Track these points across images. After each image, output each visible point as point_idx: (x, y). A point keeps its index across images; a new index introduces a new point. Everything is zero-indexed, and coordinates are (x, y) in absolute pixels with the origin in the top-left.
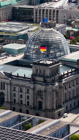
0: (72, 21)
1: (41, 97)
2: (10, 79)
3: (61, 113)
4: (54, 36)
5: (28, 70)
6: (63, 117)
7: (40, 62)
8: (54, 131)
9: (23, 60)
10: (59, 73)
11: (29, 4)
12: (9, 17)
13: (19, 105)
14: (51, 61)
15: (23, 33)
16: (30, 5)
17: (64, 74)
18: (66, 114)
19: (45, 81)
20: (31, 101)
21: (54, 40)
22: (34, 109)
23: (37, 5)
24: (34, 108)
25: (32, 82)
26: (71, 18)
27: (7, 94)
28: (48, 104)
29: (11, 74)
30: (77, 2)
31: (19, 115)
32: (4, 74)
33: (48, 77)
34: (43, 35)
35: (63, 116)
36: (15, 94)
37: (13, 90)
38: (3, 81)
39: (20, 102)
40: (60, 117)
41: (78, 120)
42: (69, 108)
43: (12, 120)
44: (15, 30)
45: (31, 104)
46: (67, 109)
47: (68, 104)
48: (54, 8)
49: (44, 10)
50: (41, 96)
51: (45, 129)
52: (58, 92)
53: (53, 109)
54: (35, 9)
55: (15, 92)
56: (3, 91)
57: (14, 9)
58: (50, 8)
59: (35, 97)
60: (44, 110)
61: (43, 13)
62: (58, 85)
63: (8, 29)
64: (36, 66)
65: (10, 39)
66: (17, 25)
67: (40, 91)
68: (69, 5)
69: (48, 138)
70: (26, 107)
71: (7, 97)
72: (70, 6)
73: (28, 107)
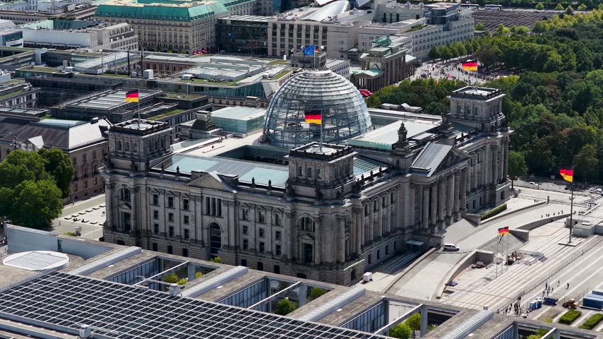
0: (360, 52)
1: (311, 233)
2: (235, 192)
3: (358, 273)
4: (335, 89)
5: (279, 169)
6: (362, 281)
7: (308, 151)
8: (354, 314)
9: (259, 145)
10: (352, 177)
11: (254, 11)
12: (208, 44)
13: (256, 252)
14: (333, 147)
15: (250, 81)
16: (257, 15)
17: (364, 180)
18: (368, 274)
19: (319, 196)
20: (286, 244)
21: (335, 98)
22: (292, 263)
23: (275, 15)
24: (294, 260)
25: (289, 199)
26: (358, 44)
27: (227, 227)
28: (326, 250)
29: (237, 179)
30: (369, 8)
31: (264, 278)
32: (220, 180)
33: (326, 187)
34: (308, 86)
35: (362, 279)
36: (245, 228)
37: (241, 217)
38: (211, 197)
39: (258, 247)
40: (355, 281)
41: (398, 289)
42: (374, 259)
43: (249, 291)
44: (233, 74)
45: (286, 250)
46: (369, 262)
47: (373, 250)
48: (315, 23)
49: (292, 27)
50: (311, 231)
51: (332, 311)
52: (349, 222)
53: (338, 262)
54: (270, 25)
55: (245, 223)
56: (218, 220)
57: (220, 26)
58: (306, 22)
59: (296, 235)
60: (317, 265)
61: (291, 35)
62: (350, 204)
63: (213, 72)
64: (298, 159)
65: (221, 97)
66: (234, 62)
67: (308, 219)
68: (351, 13)
69: (342, 331)
70: (273, 258)
71: (227, 234)
72: (355, 16)
73: (276, 257)
